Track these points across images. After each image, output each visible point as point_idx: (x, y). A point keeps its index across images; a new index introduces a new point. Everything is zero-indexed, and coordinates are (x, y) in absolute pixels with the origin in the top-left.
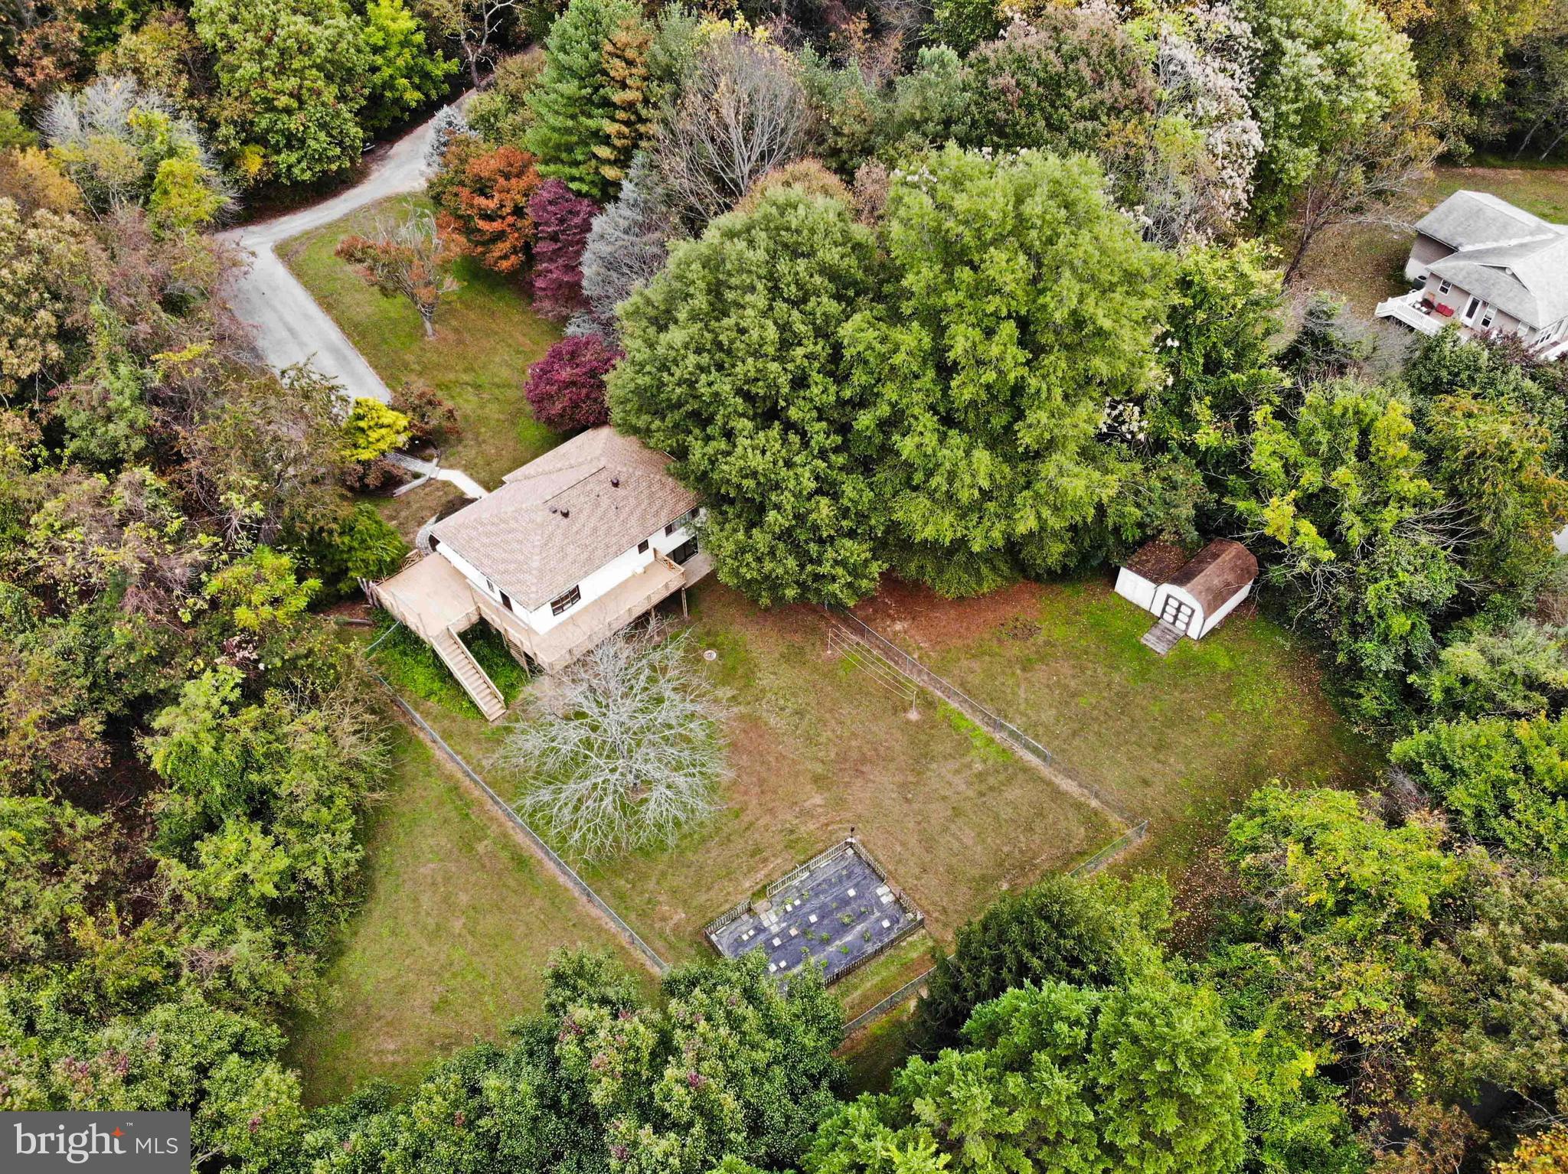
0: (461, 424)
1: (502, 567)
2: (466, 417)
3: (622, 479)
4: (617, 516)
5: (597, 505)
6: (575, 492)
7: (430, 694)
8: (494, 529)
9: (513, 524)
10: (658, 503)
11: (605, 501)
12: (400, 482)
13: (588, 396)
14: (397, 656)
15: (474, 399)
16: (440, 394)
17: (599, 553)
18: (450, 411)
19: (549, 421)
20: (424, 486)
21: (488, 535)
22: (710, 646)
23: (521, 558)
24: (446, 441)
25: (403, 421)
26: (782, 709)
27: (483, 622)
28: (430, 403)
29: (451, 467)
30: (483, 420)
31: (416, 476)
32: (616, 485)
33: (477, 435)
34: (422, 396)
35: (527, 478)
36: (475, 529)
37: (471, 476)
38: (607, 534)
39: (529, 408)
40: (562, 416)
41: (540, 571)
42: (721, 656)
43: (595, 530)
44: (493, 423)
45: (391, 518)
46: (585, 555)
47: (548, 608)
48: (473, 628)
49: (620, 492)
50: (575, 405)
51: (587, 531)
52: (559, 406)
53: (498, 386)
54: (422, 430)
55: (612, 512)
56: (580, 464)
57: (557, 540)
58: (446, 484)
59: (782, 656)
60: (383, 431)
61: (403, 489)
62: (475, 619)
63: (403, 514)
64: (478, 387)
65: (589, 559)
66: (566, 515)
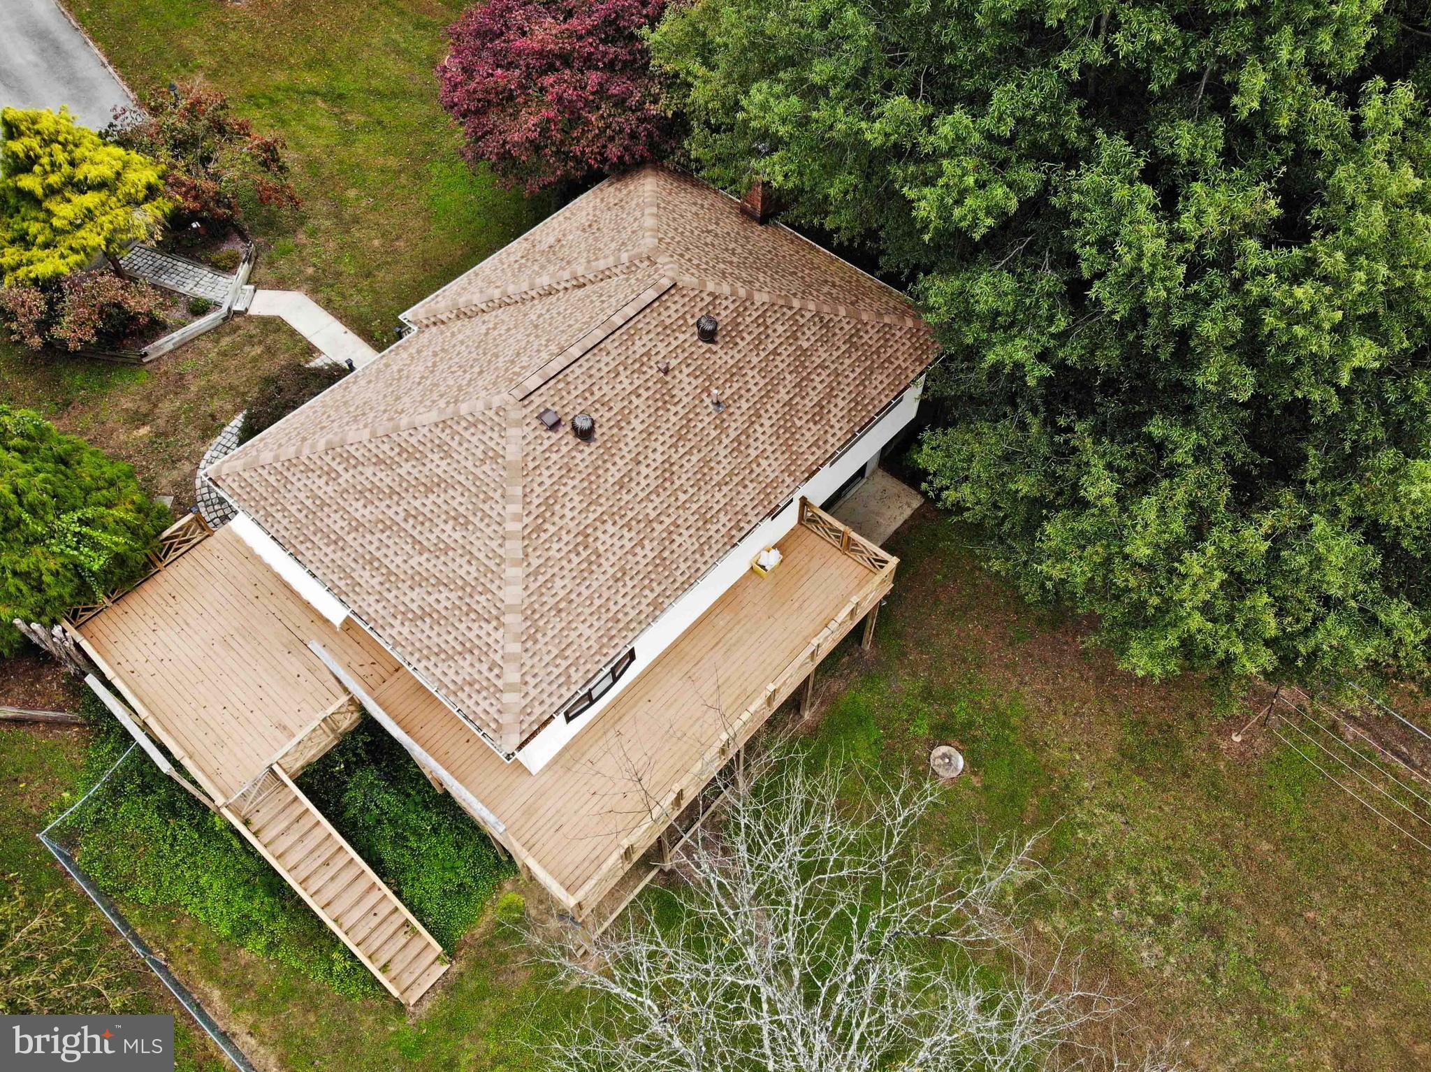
0: (298, 181)
1: (415, 598)
2: (312, 165)
3: (724, 317)
4: (721, 427)
5: (665, 399)
6: (605, 362)
7: (244, 928)
8: (385, 478)
9: (437, 465)
10: (819, 382)
11: (685, 384)
12: (156, 328)
13: (601, 92)
15: (330, 124)
16: (254, 115)
17: (686, 540)
18: (268, 148)
19: (506, 162)
20: (216, 332)
21: (366, 494)
23: (468, 571)
24: (271, 224)
25: (143, 173)
28: (219, 127)
29: (282, 284)
30: (353, 173)
31: (199, 308)
32: (708, 336)
33: (338, 205)
34: (194, 110)
35: (462, 315)
36: (331, 475)
37: (328, 305)
38: (701, 478)
39: (458, 137)
40: (537, 148)
41: (530, 614)
42: (974, 763)
43: (667, 471)
44: (372, 175)
45: (138, 419)
46: (649, 551)
47: (561, 718)
49: (723, 357)
50: (573, 117)
51: (648, 474)
52: (528, 122)
53: (380, 95)
54: (194, 192)
55: (706, 418)
56: (605, 275)
57: (570, 513)
58: (273, 325)
60: (91, 199)
61: (166, 342)
63: (166, 407)
64: (336, 98)
65: (660, 561)
66: (585, 435)
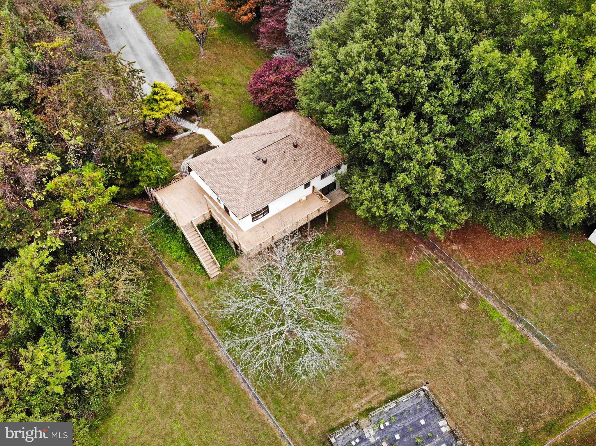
0: (212, 103)
1: (225, 190)
2: (215, 100)
3: (299, 143)
4: (295, 166)
5: (283, 158)
6: (272, 148)
8: (223, 166)
9: (234, 165)
10: (319, 160)
11: (288, 155)
12: (176, 133)
13: (283, 92)
14: (163, 234)
15: (221, 91)
16: (203, 86)
17: (282, 187)
18: (207, 96)
19: (260, 105)
20: (189, 136)
21: (220, 169)
22: (339, 246)
23: (236, 185)
24: (204, 113)
25: (180, 98)
26: (381, 291)
27: (212, 219)
28: (196, 90)
29: (204, 127)
30: (225, 103)
31: (185, 130)
32: (295, 146)
33: (221, 110)
34: (192, 85)
35: (245, 137)
36: (213, 165)
37: (215, 133)
38: (288, 175)
39: (250, 98)
40: (267, 102)
41: (248, 195)
42: (345, 253)
43: (281, 172)
44: (229, 105)
45: (169, 153)
46: (274, 187)
47: (250, 217)
48: (206, 222)
49: (298, 151)
50: (276, 96)
51: (277, 172)
52: (267, 96)
53: (234, 85)
54: (189, 104)
55: (292, 163)
56: (276, 132)
57: (259, 177)
58: (201, 136)
59: (382, 257)
60: (168, 103)
61: (178, 137)
62: (208, 217)
63: (176, 151)
64: (223, 84)
65: (276, 190)
66: (265, 162)
